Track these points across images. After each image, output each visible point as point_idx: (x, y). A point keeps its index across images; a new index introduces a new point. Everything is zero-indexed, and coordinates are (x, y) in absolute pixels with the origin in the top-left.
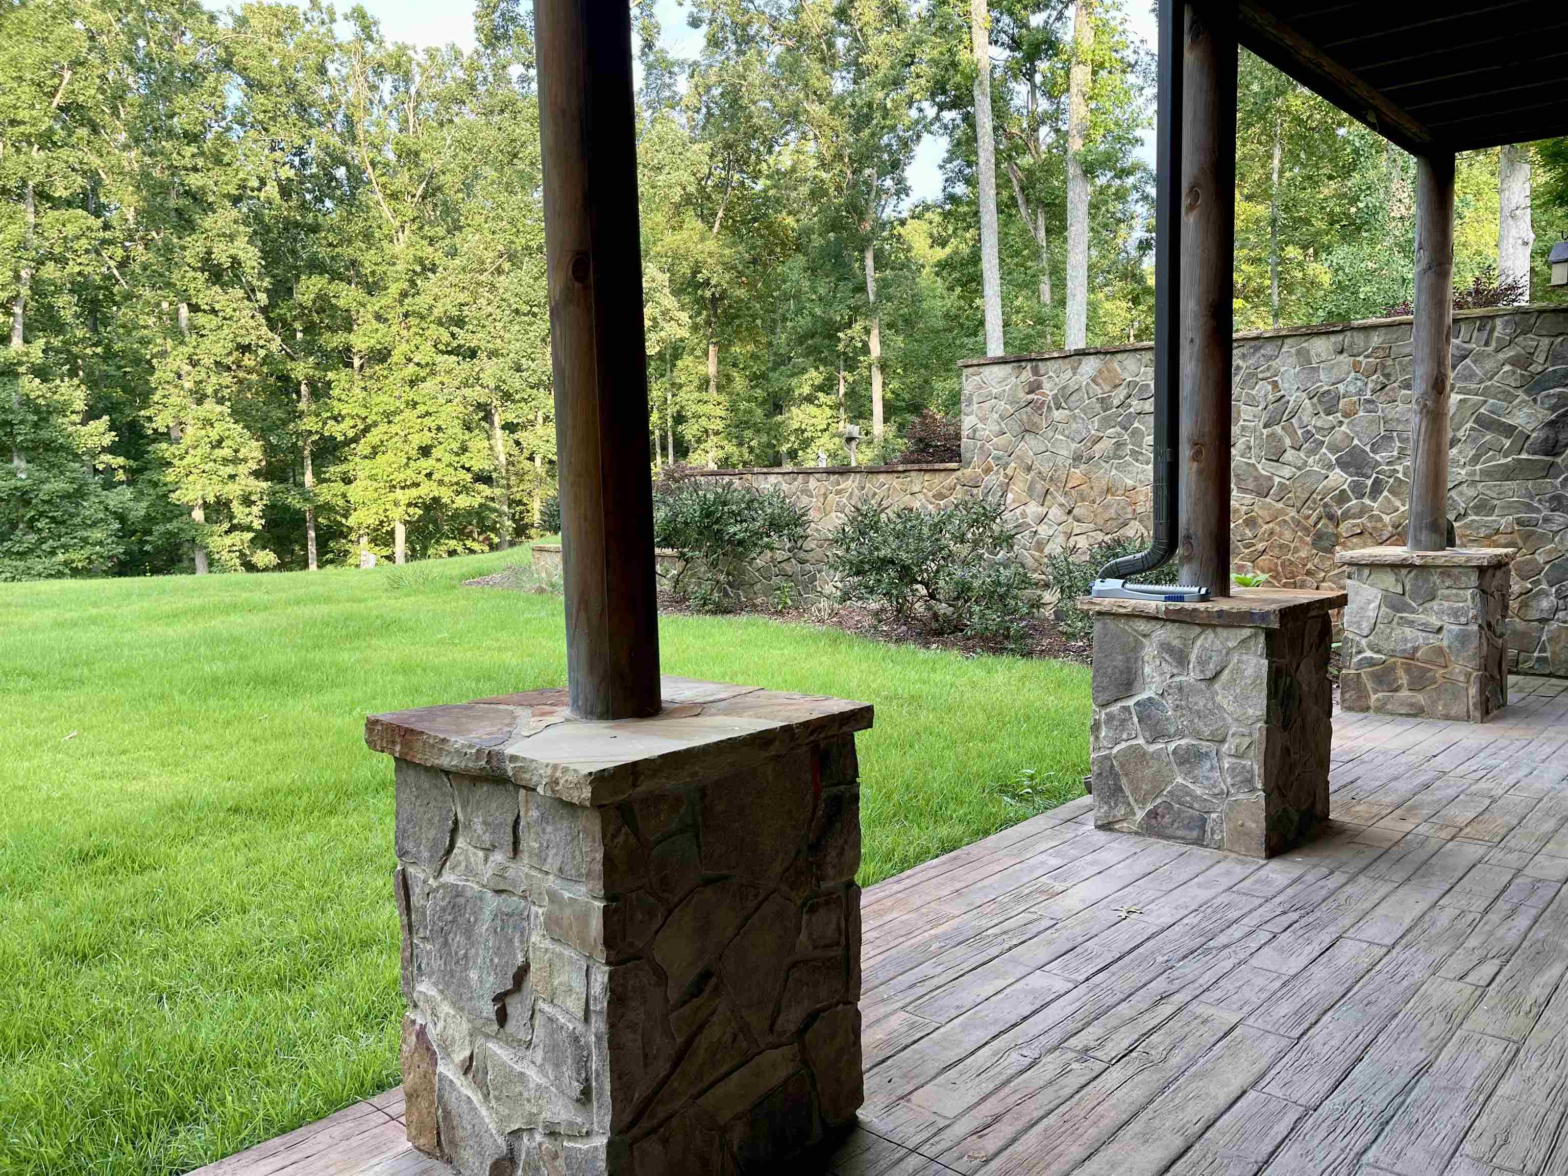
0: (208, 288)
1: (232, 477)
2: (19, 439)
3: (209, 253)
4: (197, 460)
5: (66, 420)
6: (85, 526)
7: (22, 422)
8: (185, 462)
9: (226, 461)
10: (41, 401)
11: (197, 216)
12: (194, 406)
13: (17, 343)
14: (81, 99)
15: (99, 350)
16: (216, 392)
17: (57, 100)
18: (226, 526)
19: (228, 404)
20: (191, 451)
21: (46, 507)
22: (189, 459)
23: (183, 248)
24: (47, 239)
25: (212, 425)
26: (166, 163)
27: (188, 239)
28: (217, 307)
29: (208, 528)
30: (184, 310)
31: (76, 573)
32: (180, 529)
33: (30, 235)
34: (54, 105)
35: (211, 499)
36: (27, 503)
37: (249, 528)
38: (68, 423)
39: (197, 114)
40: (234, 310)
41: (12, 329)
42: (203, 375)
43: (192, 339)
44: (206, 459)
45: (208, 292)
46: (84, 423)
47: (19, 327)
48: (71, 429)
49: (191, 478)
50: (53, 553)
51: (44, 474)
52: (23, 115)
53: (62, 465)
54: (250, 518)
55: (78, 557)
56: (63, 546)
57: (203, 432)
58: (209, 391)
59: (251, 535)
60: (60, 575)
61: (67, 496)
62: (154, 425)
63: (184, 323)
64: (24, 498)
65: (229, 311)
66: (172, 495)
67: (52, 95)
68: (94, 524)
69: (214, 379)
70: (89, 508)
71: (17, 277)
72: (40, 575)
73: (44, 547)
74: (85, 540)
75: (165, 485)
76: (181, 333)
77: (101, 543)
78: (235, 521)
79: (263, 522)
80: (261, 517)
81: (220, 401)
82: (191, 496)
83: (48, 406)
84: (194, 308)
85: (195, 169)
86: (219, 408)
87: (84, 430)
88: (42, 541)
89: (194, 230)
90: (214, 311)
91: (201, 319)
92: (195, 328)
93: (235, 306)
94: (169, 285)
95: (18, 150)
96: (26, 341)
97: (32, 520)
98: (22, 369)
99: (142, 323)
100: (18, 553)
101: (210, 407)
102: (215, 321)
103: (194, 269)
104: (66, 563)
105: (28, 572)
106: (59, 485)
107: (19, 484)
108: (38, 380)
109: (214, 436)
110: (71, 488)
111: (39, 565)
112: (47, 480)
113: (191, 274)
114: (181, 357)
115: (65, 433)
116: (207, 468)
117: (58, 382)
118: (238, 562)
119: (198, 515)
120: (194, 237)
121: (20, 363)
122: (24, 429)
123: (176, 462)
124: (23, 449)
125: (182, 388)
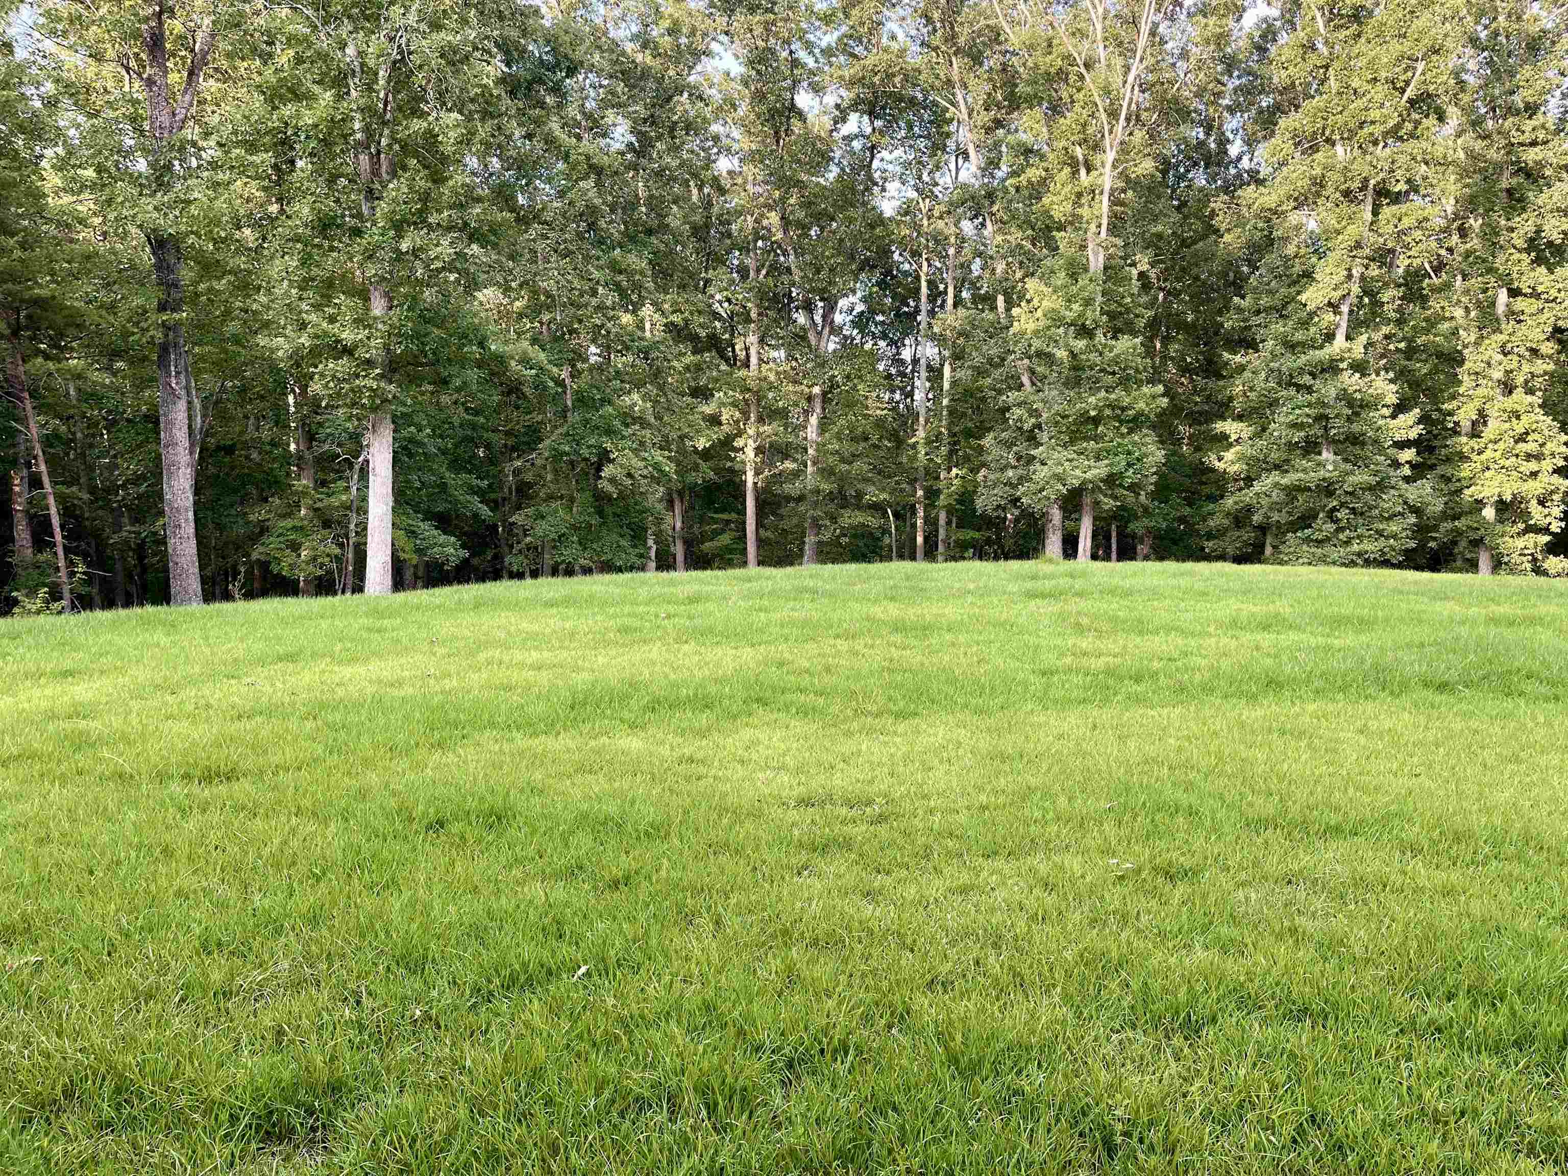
0: (1533, 269)
1: (1534, 474)
2: (1333, 432)
3: (1539, 231)
4: (1498, 455)
5: (1377, 414)
6: (1382, 519)
7: (1337, 416)
8: (1483, 457)
9: (1529, 457)
10: (1358, 396)
11: (1530, 194)
12: (1501, 398)
13: (1340, 341)
14: (1431, 88)
15: (1402, 345)
16: (1526, 382)
17: (1410, 93)
18: (1521, 526)
19: (1539, 394)
20: (1490, 446)
21: (1348, 499)
22: (1488, 454)
23: (1512, 230)
24: (1380, 235)
25: (1518, 418)
26: (1503, 142)
27: (1517, 219)
28: (1540, 289)
29: (1499, 528)
30: (1503, 296)
31: (1368, 563)
32: (1469, 527)
33: (1366, 233)
34: (1405, 98)
35: (1508, 497)
36: (1330, 493)
37: (1546, 530)
38: (1379, 416)
39: (1543, 83)
40: (1559, 291)
41: (1338, 326)
42: (1515, 365)
43: (1508, 327)
44: (1506, 454)
45: (1532, 274)
46: (1394, 416)
47: (1344, 325)
48: (1381, 422)
49: (1488, 474)
50: (1348, 543)
51: (1349, 467)
52: (1375, 114)
53: (1367, 458)
54: (1548, 520)
55: (1371, 547)
56: (1358, 537)
57: (1507, 425)
58: (1520, 380)
59: (1547, 538)
60: (1353, 564)
61: (1371, 488)
62: (1455, 418)
63: (1501, 309)
64: (1327, 489)
65: (1553, 293)
66: (1466, 492)
67: (1403, 91)
68: (1390, 518)
69: (1526, 368)
70: (1389, 501)
71: (1350, 277)
72: (1334, 563)
73: (1341, 536)
74: (1380, 533)
75: (1459, 480)
76: (1497, 320)
77: (1394, 536)
78: (1532, 522)
79: (1563, 524)
80: (1561, 520)
81: (1530, 391)
82: (1486, 493)
83: (1362, 400)
84: (1514, 293)
85: (1534, 144)
86: (1530, 398)
87: (1393, 423)
88: (1340, 530)
89: (1524, 209)
90: (1537, 296)
91: (1520, 304)
92: (1511, 313)
93: (1561, 286)
94: (1490, 270)
95: (1365, 152)
96: (1348, 338)
97: (1334, 509)
98: (1343, 365)
99: (1447, 314)
100: (1316, 541)
101: (1520, 398)
102: (1536, 305)
103: (1520, 251)
104: (1359, 554)
105: (1323, 560)
106: (1362, 477)
107: (1328, 475)
108: (1357, 375)
109: (1520, 429)
110: (1373, 480)
111: (1336, 553)
112: (1352, 473)
113: (1517, 256)
114: (1494, 345)
115: (1375, 426)
116: (1507, 463)
117: (1373, 376)
118: (1529, 566)
119: (1489, 513)
120: (1524, 216)
121: (1342, 360)
122: (1338, 422)
123: (1474, 457)
124: (1333, 442)
125: (1491, 379)
